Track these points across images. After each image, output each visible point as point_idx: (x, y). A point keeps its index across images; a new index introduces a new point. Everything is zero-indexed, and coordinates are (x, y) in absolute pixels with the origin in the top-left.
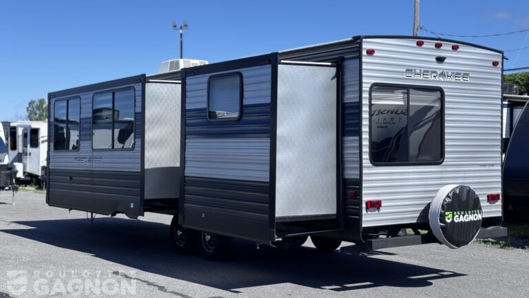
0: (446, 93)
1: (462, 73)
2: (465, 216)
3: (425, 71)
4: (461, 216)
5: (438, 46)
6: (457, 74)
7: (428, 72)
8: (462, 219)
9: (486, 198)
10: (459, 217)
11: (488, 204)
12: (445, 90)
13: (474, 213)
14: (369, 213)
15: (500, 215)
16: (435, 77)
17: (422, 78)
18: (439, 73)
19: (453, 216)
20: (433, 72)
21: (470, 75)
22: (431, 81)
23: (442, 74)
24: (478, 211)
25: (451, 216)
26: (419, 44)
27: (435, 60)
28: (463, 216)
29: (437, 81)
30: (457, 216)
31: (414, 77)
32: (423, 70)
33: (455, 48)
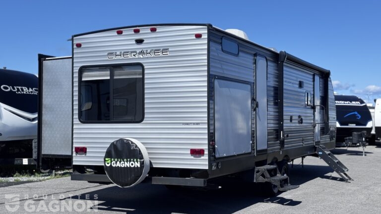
0: (145, 67)
1: (161, 49)
2: (122, 163)
3: (124, 53)
4: (118, 162)
5: (137, 31)
6: (156, 51)
7: (128, 52)
8: (118, 164)
9: (189, 152)
10: (116, 163)
11: (192, 157)
12: (144, 65)
13: (130, 161)
14: (78, 155)
15: (207, 168)
16: (134, 55)
17: (122, 57)
18: (138, 52)
19: (111, 162)
20: (132, 52)
21: (170, 50)
22: (131, 59)
23: (142, 53)
24: (135, 160)
25: (109, 161)
26: (120, 33)
27: (134, 42)
28: (120, 162)
29: (137, 58)
30: (115, 162)
31: (114, 58)
32: (123, 52)
33: (153, 30)
